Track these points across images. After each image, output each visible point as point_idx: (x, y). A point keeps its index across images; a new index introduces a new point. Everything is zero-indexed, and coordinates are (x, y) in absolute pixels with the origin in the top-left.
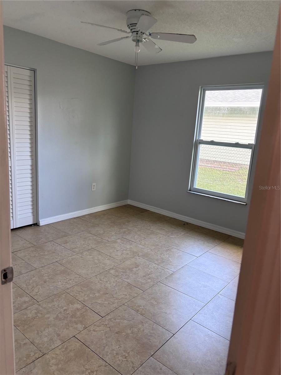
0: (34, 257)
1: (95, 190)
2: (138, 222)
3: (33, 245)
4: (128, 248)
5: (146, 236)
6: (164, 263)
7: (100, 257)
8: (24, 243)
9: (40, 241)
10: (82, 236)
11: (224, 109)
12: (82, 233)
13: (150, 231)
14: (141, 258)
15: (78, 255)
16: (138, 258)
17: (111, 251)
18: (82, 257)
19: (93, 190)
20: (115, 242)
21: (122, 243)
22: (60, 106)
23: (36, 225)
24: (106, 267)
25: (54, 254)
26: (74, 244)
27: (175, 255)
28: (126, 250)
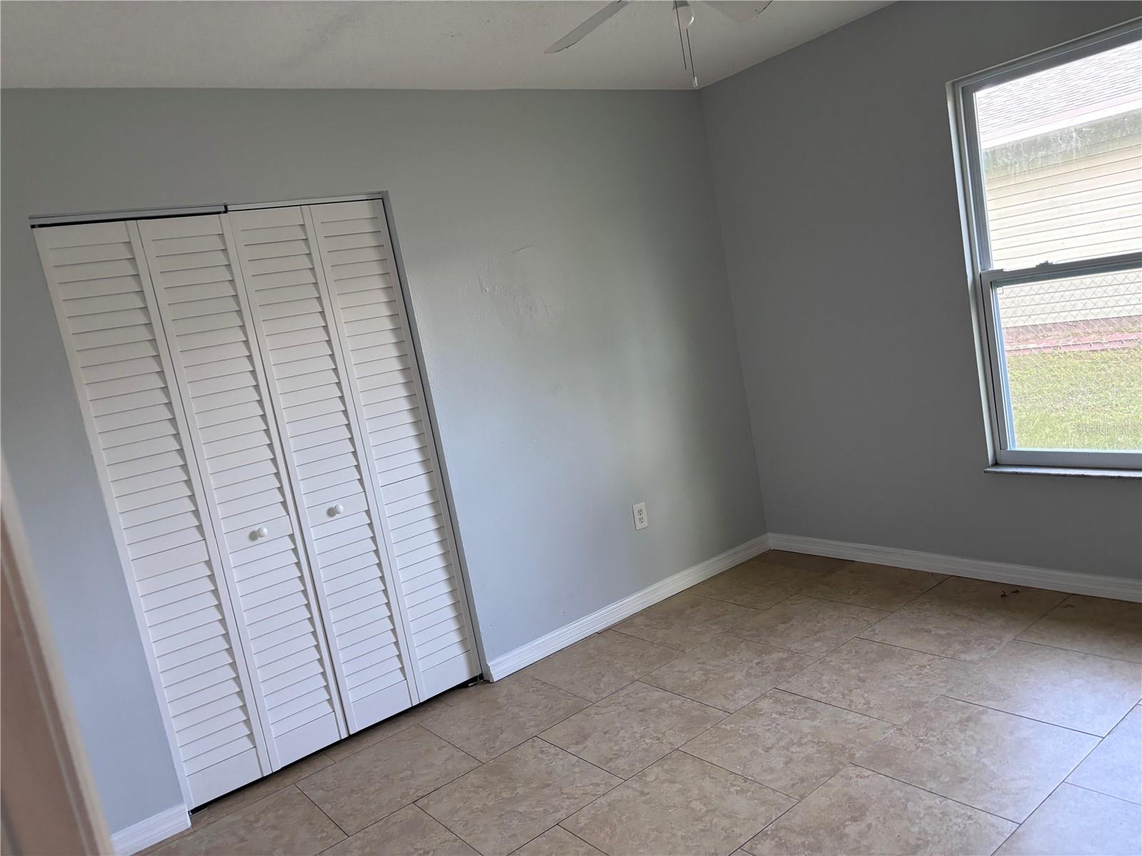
0: (482, 811)
1: (645, 524)
2: (820, 616)
3: (475, 764)
4: (807, 735)
5: (862, 668)
6: (967, 785)
7: (707, 784)
8: (449, 759)
9: (498, 744)
10: (632, 701)
11: (1065, 135)
12: (631, 688)
13: (875, 646)
14: (867, 773)
15: (628, 787)
16: (852, 771)
17: (745, 752)
18: (642, 793)
19: (639, 526)
20: (754, 713)
21: (781, 714)
22: (482, 287)
23: (479, 679)
24: (737, 830)
25: (546, 791)
26: (610, 740)
27: (1003, 740)
28: (800, 744)
